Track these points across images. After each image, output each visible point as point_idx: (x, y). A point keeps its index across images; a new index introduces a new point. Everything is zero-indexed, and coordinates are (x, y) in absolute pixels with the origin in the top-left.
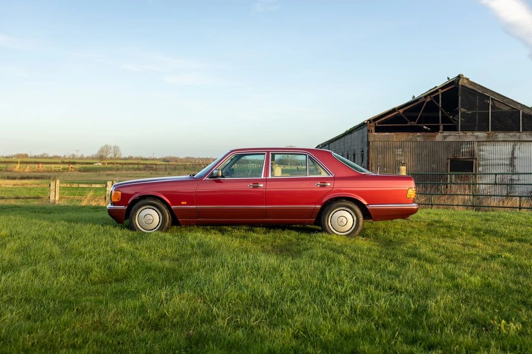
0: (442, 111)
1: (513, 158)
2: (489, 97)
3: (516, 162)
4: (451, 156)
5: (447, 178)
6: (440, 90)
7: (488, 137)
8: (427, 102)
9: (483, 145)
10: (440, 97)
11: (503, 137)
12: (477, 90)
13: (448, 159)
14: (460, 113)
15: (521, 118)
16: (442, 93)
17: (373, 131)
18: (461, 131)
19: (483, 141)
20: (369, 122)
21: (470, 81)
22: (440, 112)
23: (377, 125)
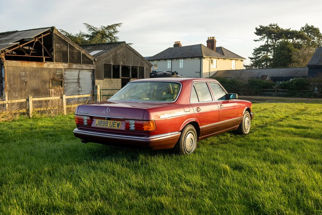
1: (79, 79)
2: (67, 42)
3: (80, 81)
4: (51, 77)
5: (50, 91)
6: (42, 35)
7: (69, 66)
9: (66, 71)
10: (42, 39)
12: (62, 37)
13: (50, 79)
14: (54, 51)
16: (43, 37)
17: (4, 59)
21: (58, 32)
22: (43, 49)
23: (6, 55)
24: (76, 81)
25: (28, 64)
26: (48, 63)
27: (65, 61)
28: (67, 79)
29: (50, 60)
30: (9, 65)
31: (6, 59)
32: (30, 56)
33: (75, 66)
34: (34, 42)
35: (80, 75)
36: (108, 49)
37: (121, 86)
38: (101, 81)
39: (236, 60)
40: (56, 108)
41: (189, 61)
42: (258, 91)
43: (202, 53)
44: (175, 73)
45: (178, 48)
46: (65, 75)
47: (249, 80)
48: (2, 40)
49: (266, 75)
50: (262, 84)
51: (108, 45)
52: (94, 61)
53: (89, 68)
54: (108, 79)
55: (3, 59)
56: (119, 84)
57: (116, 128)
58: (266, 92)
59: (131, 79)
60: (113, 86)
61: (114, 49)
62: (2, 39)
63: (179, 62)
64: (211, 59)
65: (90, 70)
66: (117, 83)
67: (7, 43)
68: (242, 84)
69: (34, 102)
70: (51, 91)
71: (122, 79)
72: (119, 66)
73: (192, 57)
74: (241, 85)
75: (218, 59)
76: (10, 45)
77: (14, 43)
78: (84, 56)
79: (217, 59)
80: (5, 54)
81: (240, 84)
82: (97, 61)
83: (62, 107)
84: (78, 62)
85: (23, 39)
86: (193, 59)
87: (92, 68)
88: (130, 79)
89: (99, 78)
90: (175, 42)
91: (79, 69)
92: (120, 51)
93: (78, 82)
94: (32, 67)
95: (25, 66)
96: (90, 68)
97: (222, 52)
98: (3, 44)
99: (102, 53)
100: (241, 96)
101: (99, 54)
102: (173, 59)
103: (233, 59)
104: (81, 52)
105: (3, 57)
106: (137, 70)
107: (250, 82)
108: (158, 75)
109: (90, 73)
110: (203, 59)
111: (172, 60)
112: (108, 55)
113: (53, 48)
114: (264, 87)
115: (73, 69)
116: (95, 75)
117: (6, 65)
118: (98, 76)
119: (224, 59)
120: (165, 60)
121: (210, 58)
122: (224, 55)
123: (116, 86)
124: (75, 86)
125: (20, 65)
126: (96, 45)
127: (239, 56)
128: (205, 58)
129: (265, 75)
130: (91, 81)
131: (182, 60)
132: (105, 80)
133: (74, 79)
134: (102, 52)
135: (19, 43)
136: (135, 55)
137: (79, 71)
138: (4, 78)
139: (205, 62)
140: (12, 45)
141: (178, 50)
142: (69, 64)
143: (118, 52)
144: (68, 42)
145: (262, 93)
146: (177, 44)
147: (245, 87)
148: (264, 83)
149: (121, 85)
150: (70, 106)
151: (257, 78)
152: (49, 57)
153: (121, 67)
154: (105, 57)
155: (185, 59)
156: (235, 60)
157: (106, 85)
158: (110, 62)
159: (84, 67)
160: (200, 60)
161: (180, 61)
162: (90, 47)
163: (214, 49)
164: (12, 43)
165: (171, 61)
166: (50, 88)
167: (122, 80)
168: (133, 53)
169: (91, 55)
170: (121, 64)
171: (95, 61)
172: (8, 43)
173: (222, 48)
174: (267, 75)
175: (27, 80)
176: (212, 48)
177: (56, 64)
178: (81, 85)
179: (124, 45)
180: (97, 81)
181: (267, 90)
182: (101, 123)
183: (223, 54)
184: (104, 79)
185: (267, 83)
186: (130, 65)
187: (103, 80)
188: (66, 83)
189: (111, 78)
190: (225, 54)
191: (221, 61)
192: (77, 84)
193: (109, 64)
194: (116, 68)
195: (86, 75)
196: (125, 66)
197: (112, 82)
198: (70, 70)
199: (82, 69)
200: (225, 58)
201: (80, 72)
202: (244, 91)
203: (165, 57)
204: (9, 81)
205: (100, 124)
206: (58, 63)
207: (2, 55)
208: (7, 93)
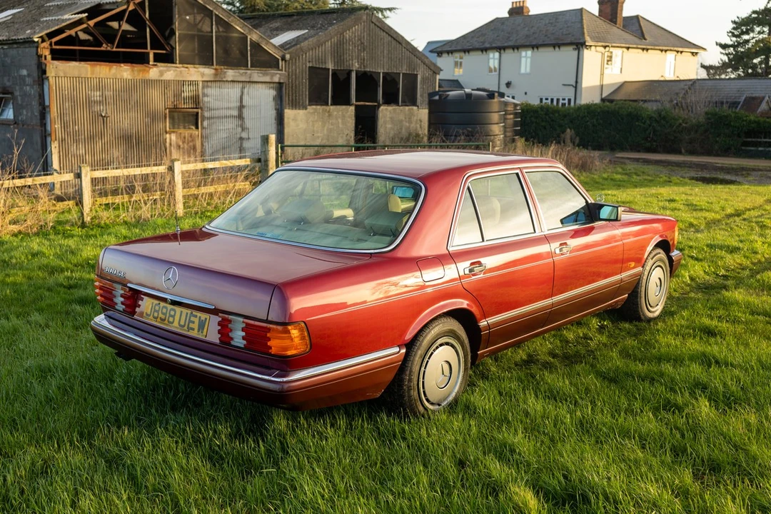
0: (151, 30)
1: (241, 107)
2: (212, 11)
3: (245, 112)
5: (166, 139)
7: (216, 75)
8: (130, 12)
9: (208, 87)
11: (233, 76)
13: (165, 109)
14: (177, 34)
15: (249, 48)
17: (49, 57)
18: (180, 63)
19: (207, 81)
20: (40, 40)
22: (148, 30)
23: (54, 47)
24: (235, 113)
25: (110, 69)
26: (162, 66)
27: (207, 61)
28: (210, 109)
29: (167, 58)
30: (62, 74)
31: (53, 59)
32: (114, 49)
33: (231, 74)
34: (124, 11)
35: (245, 98)
36: (321, 28)
37: (354, 125)
38: (301, 113)
39: (678, 52)
40: (155, 197)
41: (547, 55)
42: (731, 143)
43: (583, 34)
44: (496, 94)
45: (519, 19)
46: (206, 99)
47: (707, 113)
48: (50, 6)
49: (759, 98)
50: (745, 123)
51: (324, 16)
52: (282, 60)
53: (267, 79)
54: (319, 107)
55: (45, 59)
56: (349, 119)
57: (194, 334)
58: (756, 146)
59: (382, 107)
60: (332, 125)
61: (336, 27)
62: (51, 4)
63: (521, 58)
64: (607, 49)
65: (272, 85)
66: (344, 116)
67: (58, 16)
68: (686, 123)
69: (94, 181)
70: (168, 141)
71: (357, 107)
72: (349, 72)
73: (557, 45)
74: (684, 125)
75: (628, 48)
76: (64, 21)
77: (75, 14)
78: (256, 46)
79: (625, 50)
80: (51, 44)
81: (681, 121)
82: (291, 58)
83: (172, 194)
84: (240, 63)
85: (99, 5)
86: (557, 49)
87: (276, 79)
88: (379, 106)
89: (295, 105)
90: (513, 3)
91: (243, 82)
92: (354, 31)
93: (240, 117)
94: (118, 77)
95: (101, 76)
96: (272, 78)
97: (640, 31)
98: (48, 19)
99: (306, 39)
100: (684, 155)
101: (297, 41)
102: (504, 48)
103: (671, 50)
104: (249, 37)
105: (47, 53)
106: (397, 83)
107: (709, 119)
108: (449, 98)
109: (273, 93)
110: (586, 51)
111: (502, 51)
112: (320, 44)
113: (174, 27)
114: (750, 133)
115: (227, 81)
116: (284, 97)
117: (53, 74)
118: (292, 99)
119: (643, 49)
120: (484, 53)
121: (605, 47)
122: (645, 39)
123: (341, 126)
124: (230, 126)
125: (89, 73)
126: (294, 15)
127: (686, 40)
128: (591, 46)
129: (757, 95)
130: (273, 113)
131: (529, 53)
132: (311, 108)
133: (229, 108)
134: (306, 35)
135: (86, 14)
136: (394, 42)
137: (243, 88)
138: (49, 106)
139: (592, 57)
140: (68, 22)
141: (519, 25)
142: (216, 69)
143: (348, 35)
144: (215, 11)
145: (743, 148)
146: (517, 8)
147: (696, 131)
148: (750, 121)
149: (354, 122)
150: (194, 191)
151: (734, 104)
152: (164, 52)
153: (354, 75)
154: (312, 49)
155: (536, 50)
156: (675, 53)
157: (313, 122)
158: (325, 63)
159: (256, 75)
160: (577, 52)
161: (523, 54)
162: (279, 20)
163: (618, 22)
164: (71, 17)
165: (500, 53)
166: (166, 133)
167: (356, 110)
168: (387, 39)
169: (274, 46)
170: (356, 66)
171: (286, 61)
172: (62, 15)
173: (641, 19)
174: (763, 98)
175: (106, 113)
176: (611, 21)
177: (183, 69)
178: (248, 123)
179: (365, 17)
180: (289, 113)
181: (759, 140)
182: (158, 311)
183: (643, 37)
184: (309, 107)
185: (758, 123)
186: (381, 70)
187: (306, 109)
188: (209, 118)
189: (327, 104)
190: (646, 37)
191: (635, 55)
192: (236, 122)
193: (322, 68)
194: (342, 77)
195: (261, 97)
196: (365, 73)
197: (330, 115)
198: (218, 84)
199: (249, 82)
200: (648, 47)
201: (246, 90)
202: (690, 143)
203: (483, 43)
204: (61, 116)
205: (156, 315)
206: (186, 66)
207: (44, 48)
208: (57, 146)
